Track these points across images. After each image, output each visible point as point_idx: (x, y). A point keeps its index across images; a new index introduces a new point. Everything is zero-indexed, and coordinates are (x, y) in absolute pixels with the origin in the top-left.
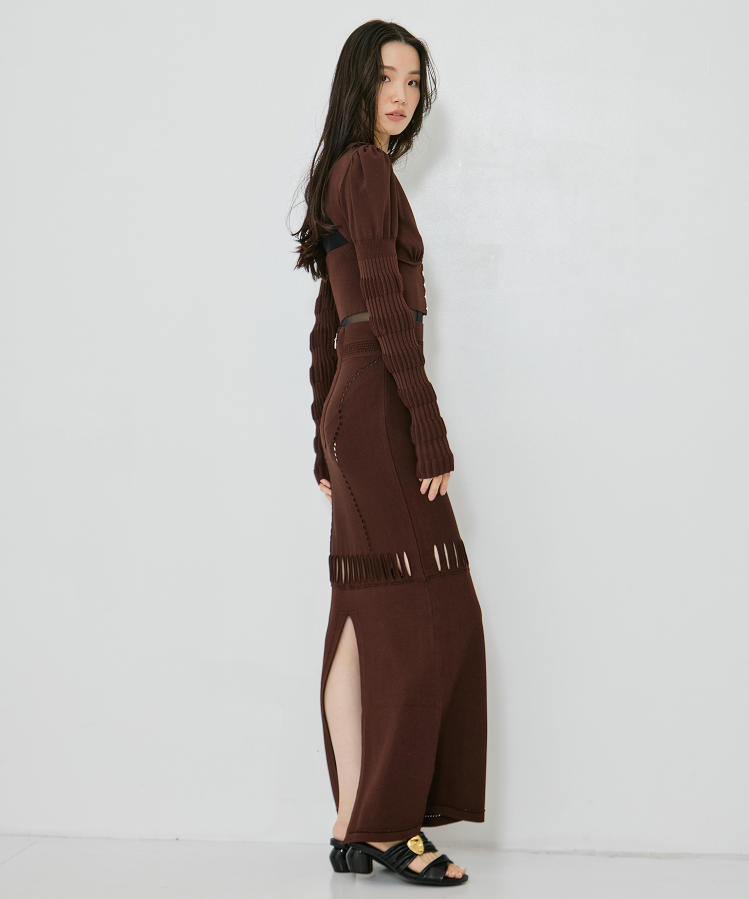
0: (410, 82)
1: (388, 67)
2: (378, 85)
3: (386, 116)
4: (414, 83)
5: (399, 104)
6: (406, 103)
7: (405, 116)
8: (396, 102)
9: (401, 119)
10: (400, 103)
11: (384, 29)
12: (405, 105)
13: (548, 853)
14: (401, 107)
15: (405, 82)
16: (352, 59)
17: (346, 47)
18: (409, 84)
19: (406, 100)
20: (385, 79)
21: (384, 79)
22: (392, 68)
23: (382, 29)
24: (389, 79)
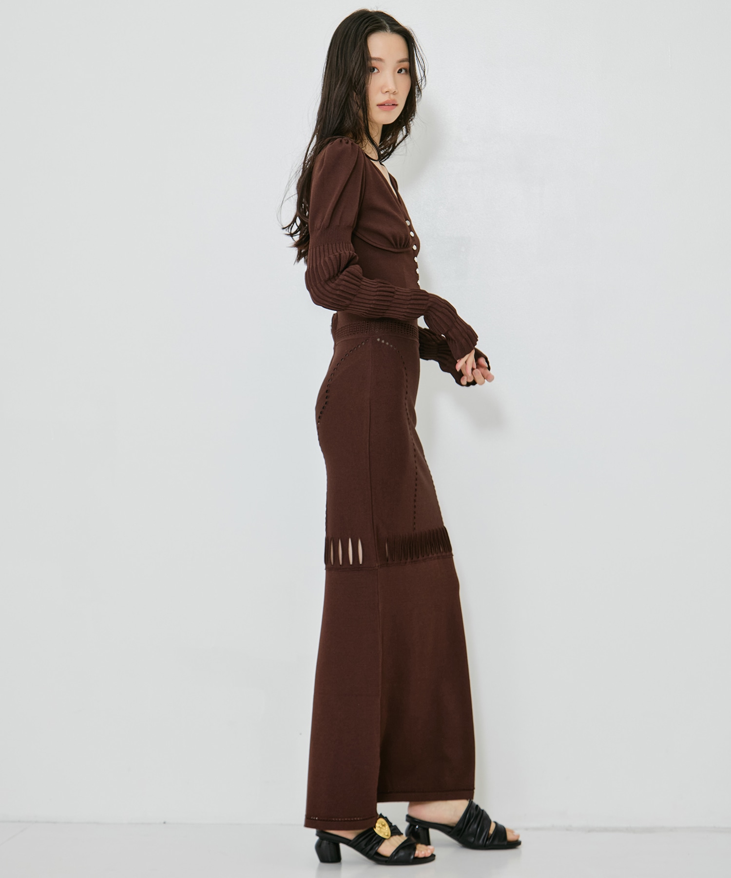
0: (399, 70)
1: (375, 59)
2: (367, 77)
3: (377, 107)
4: (403, 71)
5: (390, 94)
6: (397, 91)
7: (397, 105)
8: (386, 92)
9: (393, 109)
10: (391, 92)
11: (369, 20)
12: (396, 94)
14: (392, 97)
15: (394, 71)
16: (339, 52)
17: (334, 40)
18: (398, 72)
19: (397, 88)
20: (374, 70)
21: (372, 71)
22: (380, 60)
23: (367, 20)
24: (378, 70)
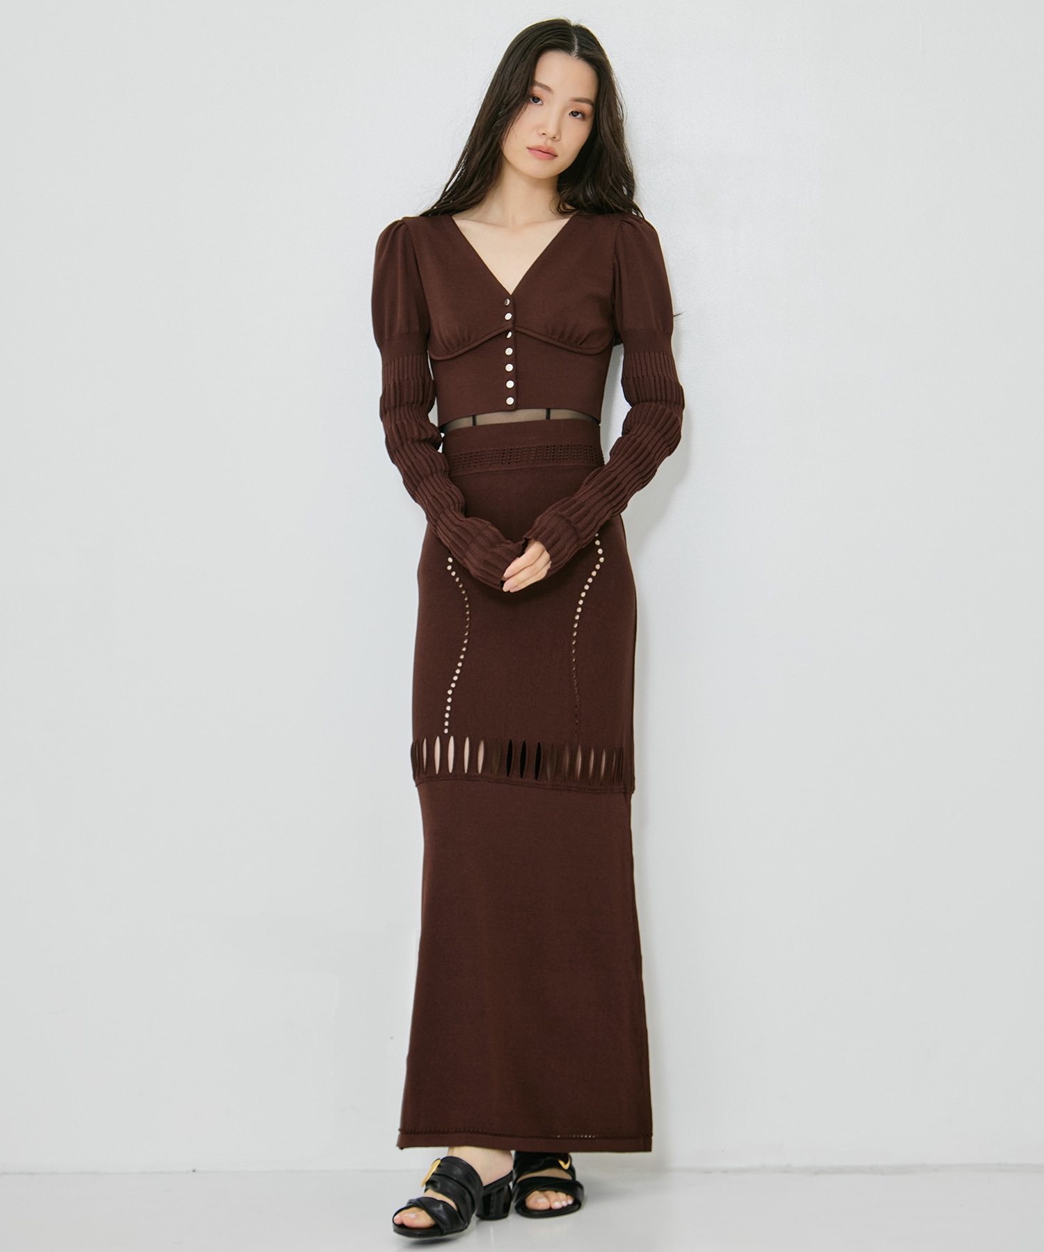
0: (573, 112)
4: (579, 114)
5: (548, 139)
6: (561, 138)
7: (555, 156)
8: (542, 134)
12: (558, 141)
13: (725, 1172)
18: (570, 114)
19: (562, 135)
20: (538, 101)
24: (542, 102)
